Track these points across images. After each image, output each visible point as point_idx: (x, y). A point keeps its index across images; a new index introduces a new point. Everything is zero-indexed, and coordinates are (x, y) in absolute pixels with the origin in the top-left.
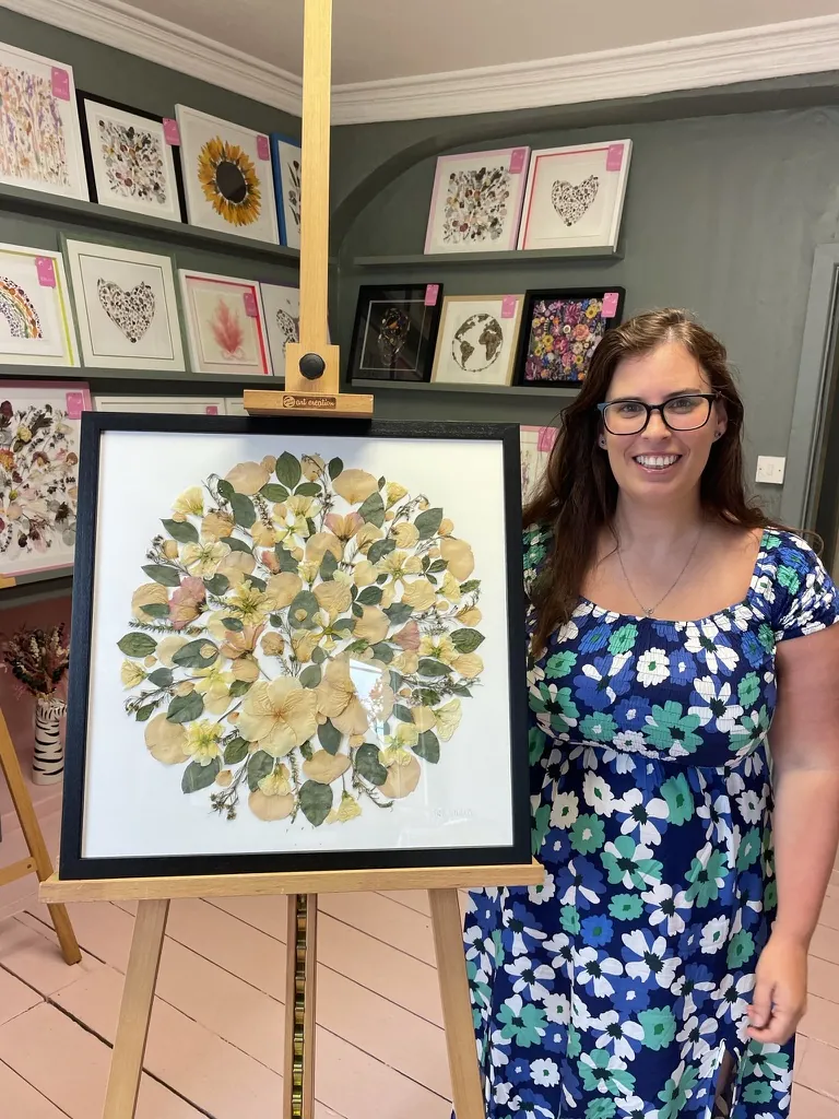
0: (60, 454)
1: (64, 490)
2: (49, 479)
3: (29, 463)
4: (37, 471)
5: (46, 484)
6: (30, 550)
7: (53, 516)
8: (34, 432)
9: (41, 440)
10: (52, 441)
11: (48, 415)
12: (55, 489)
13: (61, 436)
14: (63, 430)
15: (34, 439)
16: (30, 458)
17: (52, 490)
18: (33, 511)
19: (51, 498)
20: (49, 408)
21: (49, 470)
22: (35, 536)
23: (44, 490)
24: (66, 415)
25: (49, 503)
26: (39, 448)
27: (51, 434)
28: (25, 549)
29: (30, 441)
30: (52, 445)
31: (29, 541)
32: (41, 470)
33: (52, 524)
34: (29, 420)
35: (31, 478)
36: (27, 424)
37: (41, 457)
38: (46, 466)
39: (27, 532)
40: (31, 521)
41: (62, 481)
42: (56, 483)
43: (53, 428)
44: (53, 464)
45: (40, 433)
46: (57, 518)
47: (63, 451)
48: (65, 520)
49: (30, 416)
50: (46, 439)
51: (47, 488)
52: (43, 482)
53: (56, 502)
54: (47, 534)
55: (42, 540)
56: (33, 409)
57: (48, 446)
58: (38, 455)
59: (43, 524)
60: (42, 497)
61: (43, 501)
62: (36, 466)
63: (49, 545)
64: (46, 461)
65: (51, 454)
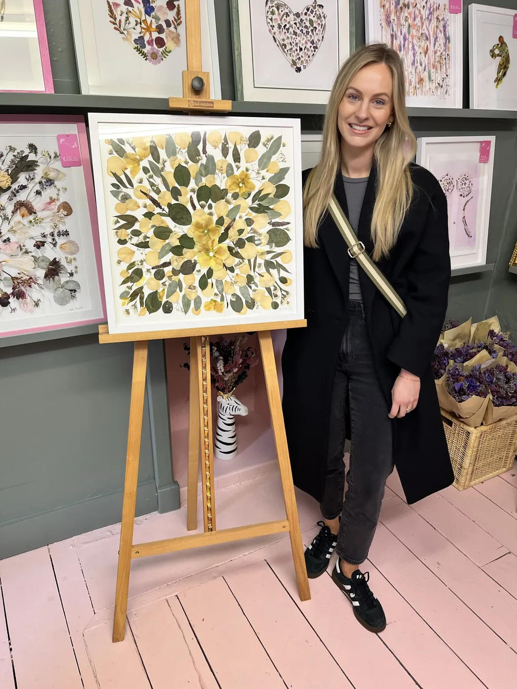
0: (50, 203)
1: (55, 245)
2: (36, 232)
3: (9, 214)
4: (19, 222)
5: (32, 238)
6: (14, 310)
7: (41, 273)
8: (14, 177)
9: (23, 187)
10: (38, 187)
11: (32, 157)
12: (43, 243)
13: (50, 182)
14: (52, 175)
15: (15, 186)
16: (10, 208)
17: (39, 245)
18: (17, 268)
19: (38, 253)
20: (33, 148)
21: (37, 221)
22: (20, 295)
23: (30, 245)
24: (56, 156)
25: (36, 259)
26: (22, 196)
27: (37, 179)
28: (8, 308)
29: (9, 188)
30: (38, 193)
31: (11, 300)
32: (25, 221)
33: (40, 282)
34: (8, 162)
35: (12, 230)
36: (5, 167)
37: (26, 207)
38: (31, 217)
39: (9, 291)
40: (13, 278)
41: (52, 234)
42: (44, 236)
43: (39, 173)
44: (40, 215)
45: (22, 179)
46: (46, 276)
47: (52, 200)
48: (56, 278)
49: (9, 158)
50: (30, 186)
51: (34, 242)
52: (27, 235)
53: (44, 259)
54: (33, 293)
55: (28, 299)
56: (12, 149)
57: (33, 194)
58: (20, 205)
59: (30, 281)
60: (27, 252)
61: (29, 257)
62: (18, 217)
63: (37, 305)
64: (31, 211)
65: (37, 203)
